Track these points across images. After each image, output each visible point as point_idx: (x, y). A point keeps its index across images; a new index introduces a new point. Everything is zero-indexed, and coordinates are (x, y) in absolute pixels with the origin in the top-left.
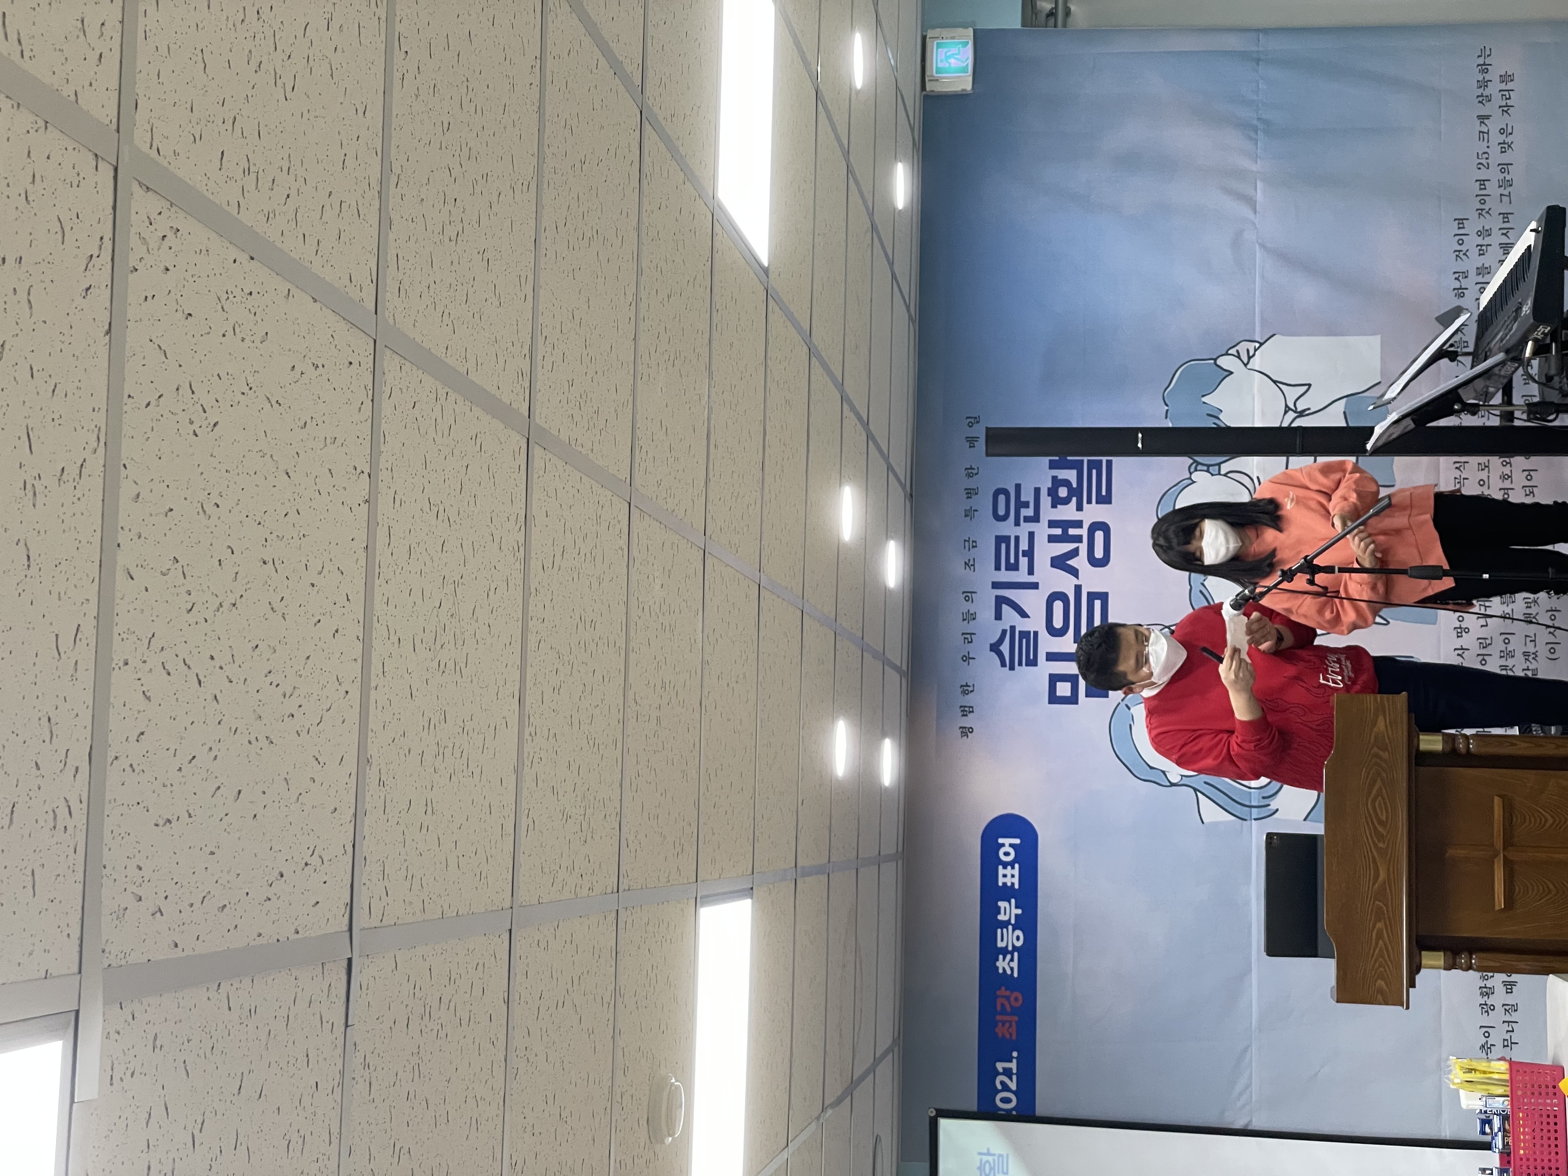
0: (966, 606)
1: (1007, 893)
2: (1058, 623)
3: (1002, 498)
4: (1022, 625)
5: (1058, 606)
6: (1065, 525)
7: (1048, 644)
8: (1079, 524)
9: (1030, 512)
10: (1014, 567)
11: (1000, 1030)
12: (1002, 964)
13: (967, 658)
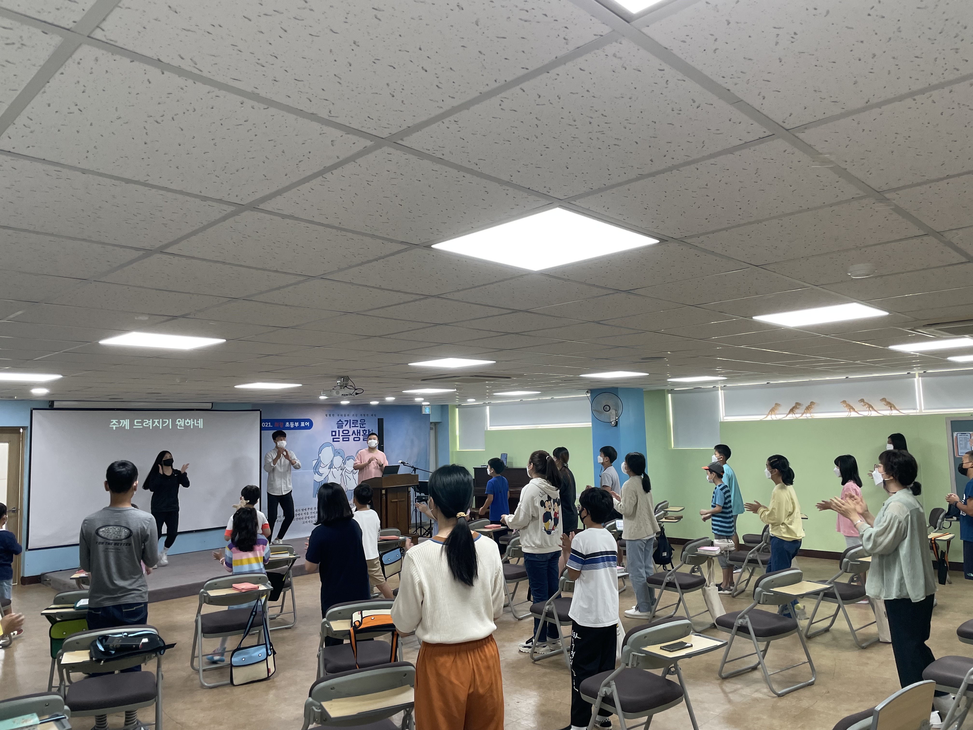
0: (347, 415)
1: (300, 424)
2: (344, 432)
3: (363, 421)
4: (344, 425)
5: (347, 432)
6: (360, 433)
7: (341, 430)
8: (360, 435)
9: (362, 426)
10: (353, 424)
11: (276, 423)
12: (287, 423)
13: (338, 415)
